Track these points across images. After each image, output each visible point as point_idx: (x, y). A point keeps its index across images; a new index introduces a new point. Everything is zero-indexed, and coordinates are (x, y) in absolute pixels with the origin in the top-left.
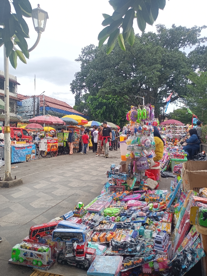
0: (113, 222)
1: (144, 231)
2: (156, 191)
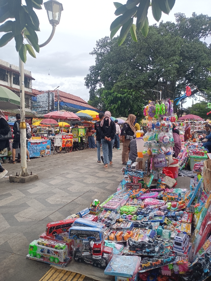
0: (129, 221)
1: (162, 231)
2: (175, 189)
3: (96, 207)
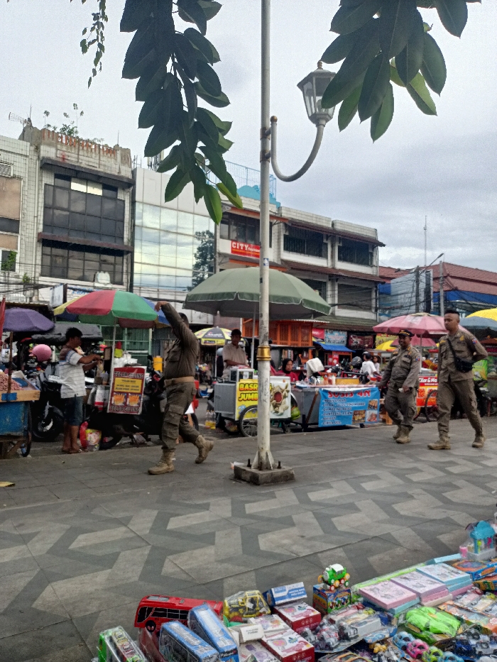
3: (333, 588)
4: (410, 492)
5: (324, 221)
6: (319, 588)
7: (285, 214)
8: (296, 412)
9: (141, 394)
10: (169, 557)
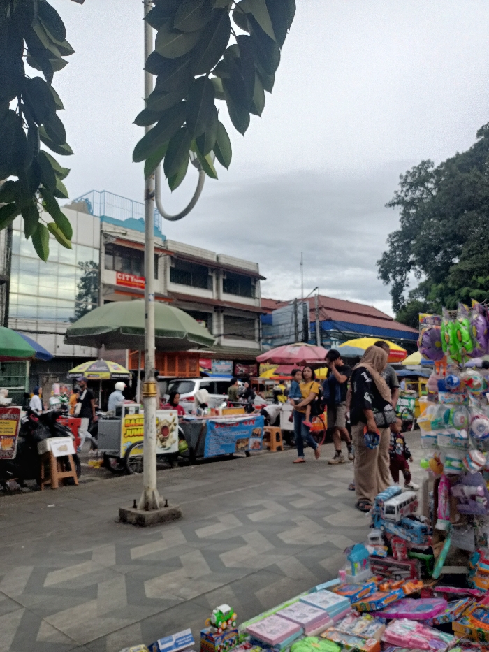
3: (220, 631)
4: (294, 520)
5: (209, 255)
6: (206, 633)
7: (171, 247)
8: (184, 445)
9: (15, 436)
10: (45, 619)
